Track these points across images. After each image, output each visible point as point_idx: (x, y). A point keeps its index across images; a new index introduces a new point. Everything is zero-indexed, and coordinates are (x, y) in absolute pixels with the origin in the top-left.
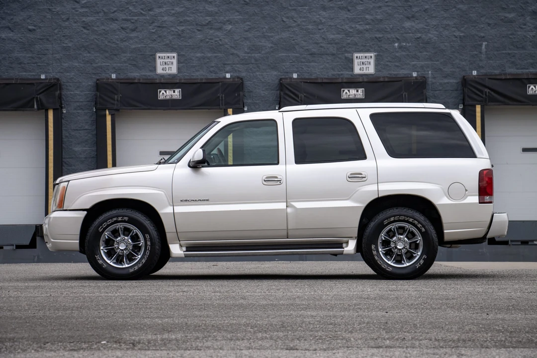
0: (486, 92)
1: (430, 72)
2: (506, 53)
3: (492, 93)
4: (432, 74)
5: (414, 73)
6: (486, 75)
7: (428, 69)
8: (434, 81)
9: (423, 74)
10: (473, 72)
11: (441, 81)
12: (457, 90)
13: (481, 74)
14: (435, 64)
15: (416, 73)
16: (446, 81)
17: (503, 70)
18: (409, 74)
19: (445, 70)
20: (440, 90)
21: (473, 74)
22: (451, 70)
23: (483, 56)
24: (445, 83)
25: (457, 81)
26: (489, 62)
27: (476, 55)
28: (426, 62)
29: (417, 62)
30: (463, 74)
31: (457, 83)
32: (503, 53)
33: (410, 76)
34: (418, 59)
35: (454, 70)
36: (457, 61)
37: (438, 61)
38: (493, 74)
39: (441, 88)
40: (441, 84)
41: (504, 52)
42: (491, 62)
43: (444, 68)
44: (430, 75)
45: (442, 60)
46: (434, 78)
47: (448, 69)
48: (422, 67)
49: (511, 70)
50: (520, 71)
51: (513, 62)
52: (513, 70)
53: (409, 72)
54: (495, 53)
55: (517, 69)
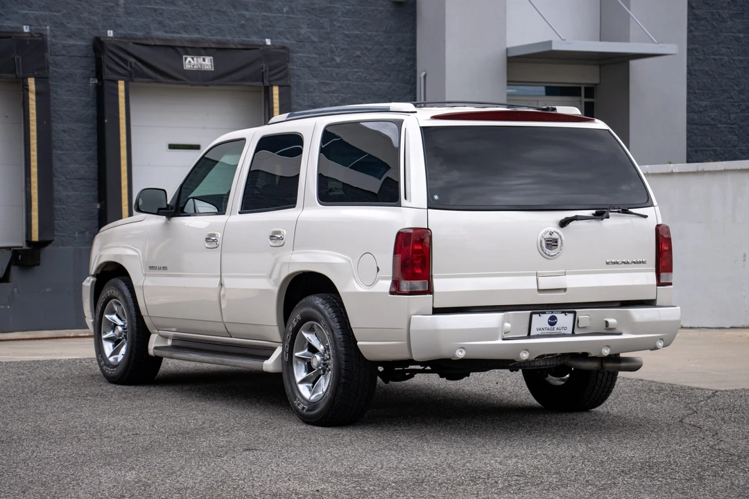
0: (131, 63)
1: (48, 27)
2: (151, 8)
3: (139, 64)
4: (51, 30)
5: (25, 27)
6: (125, 37)
7: (45, 23)
8: (54, 41)
9: (39, 29)
10: (109, 31)
11: (64, 42)
12: (87, 57)
13: (119, 36)
14: (55, 15)
15: (28, 27)
16: (71, 42)
17: (147, 33)
18: (17, 28)
19: (69, 25)
20: (64, 55)
21: (109, 35)
22: (78, 26)
23: (120, 10)
24: (70, 46)
25: (86, 44)
26: (129, 19)
27: (112, 7)
28: (43, 13)
29: (29, 10)
30: (95, 34)
31: (87, 47)
32: (147, 8)
33: (19, 31)
34: (30, 6)
35: (82, 27)
36: (86, 14)
37: (59, 11)
38: (135, 36)
39: (64, 52)
40: (64, 46)
41: (149, 6)
42: (133, 19)
43: (68, 23)
44: (48, 32)
45: (65, 11)
46: (54, 36)
47: (73, 25)
48: (37, 19)
49: (159, 34)
50: (169, 36)
51: (160, 23)
52: (160, 34)
53: (18, 25)
54: (138, 7)
55: (166, 32)
